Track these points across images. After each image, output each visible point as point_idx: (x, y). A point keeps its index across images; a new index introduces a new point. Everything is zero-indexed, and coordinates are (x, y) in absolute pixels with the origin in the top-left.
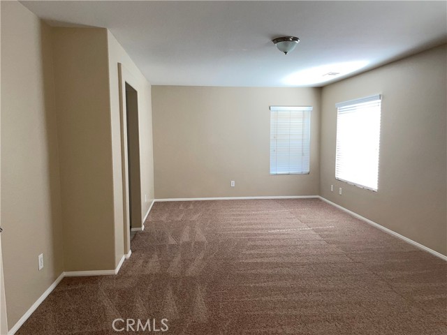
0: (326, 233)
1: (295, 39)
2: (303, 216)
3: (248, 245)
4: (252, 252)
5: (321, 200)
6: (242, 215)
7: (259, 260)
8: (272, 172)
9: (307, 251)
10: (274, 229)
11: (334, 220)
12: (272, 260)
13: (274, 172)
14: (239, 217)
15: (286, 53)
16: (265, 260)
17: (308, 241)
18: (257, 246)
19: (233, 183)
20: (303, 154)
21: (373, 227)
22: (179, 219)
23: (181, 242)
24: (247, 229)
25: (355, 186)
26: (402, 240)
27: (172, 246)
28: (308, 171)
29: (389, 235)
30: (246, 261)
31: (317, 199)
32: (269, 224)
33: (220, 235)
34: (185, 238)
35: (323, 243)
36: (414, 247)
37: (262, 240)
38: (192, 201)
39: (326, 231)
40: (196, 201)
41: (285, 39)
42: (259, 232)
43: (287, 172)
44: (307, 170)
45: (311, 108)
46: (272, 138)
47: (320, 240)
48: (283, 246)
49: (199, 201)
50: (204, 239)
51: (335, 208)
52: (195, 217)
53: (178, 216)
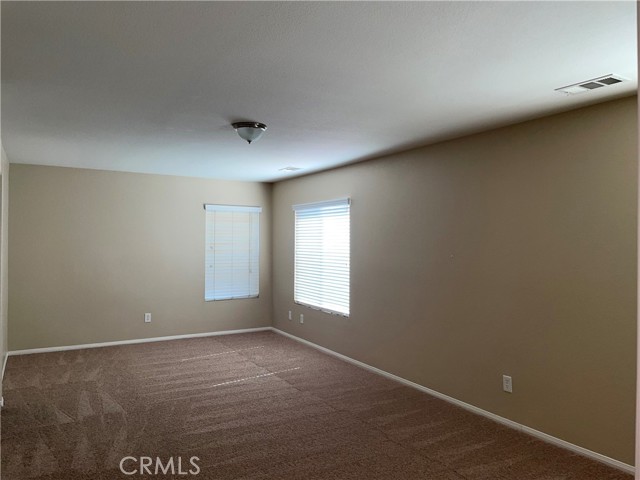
0: (293, 377)
1: (262, 126)
2: (258, 357)
3: (192, 407)
4: (201, 417)
5: (275, 333)
6: (169, 365)
7: (214, 428)
8: (208, 297)
9: (276, 405)
10: (224, 380)
11: (299, 358)
12: (233, 424)
13: (211, 298)
14: (165, 369)
15: (250, 142)
16: (225, 426)
17: (274, 391)
18: (206, 408)
19: (148, 317)
20: (250, 272)
21: (347, 363)
22: (64, 380)
23: (80, 418)
24: (184, 385)
25: (320, 312)
26: (382, 377)
27: (66, 427)
28: (257, 293)
29: (368, 371)
30: (196, 432)
31: (270, 332)
32: (214, 373)
33: (143, 399)
34: (86, 410)
35: (294, 391)
36: (396, 383)
37: (211, 397)
38: (78, 350)
39: (293, 374)
40: (86, 349)
41: (249, 124)
42: (203, 386)
43: (229, 297)
44: (255, 292)
45: (260, 210)
46: (207, 248)
47: (289, 388)
48: (243, 402)
49: (91, 349)
50: (119, 408)
51: (296, 343)
52: (92, 376)
53: (60, 377)
